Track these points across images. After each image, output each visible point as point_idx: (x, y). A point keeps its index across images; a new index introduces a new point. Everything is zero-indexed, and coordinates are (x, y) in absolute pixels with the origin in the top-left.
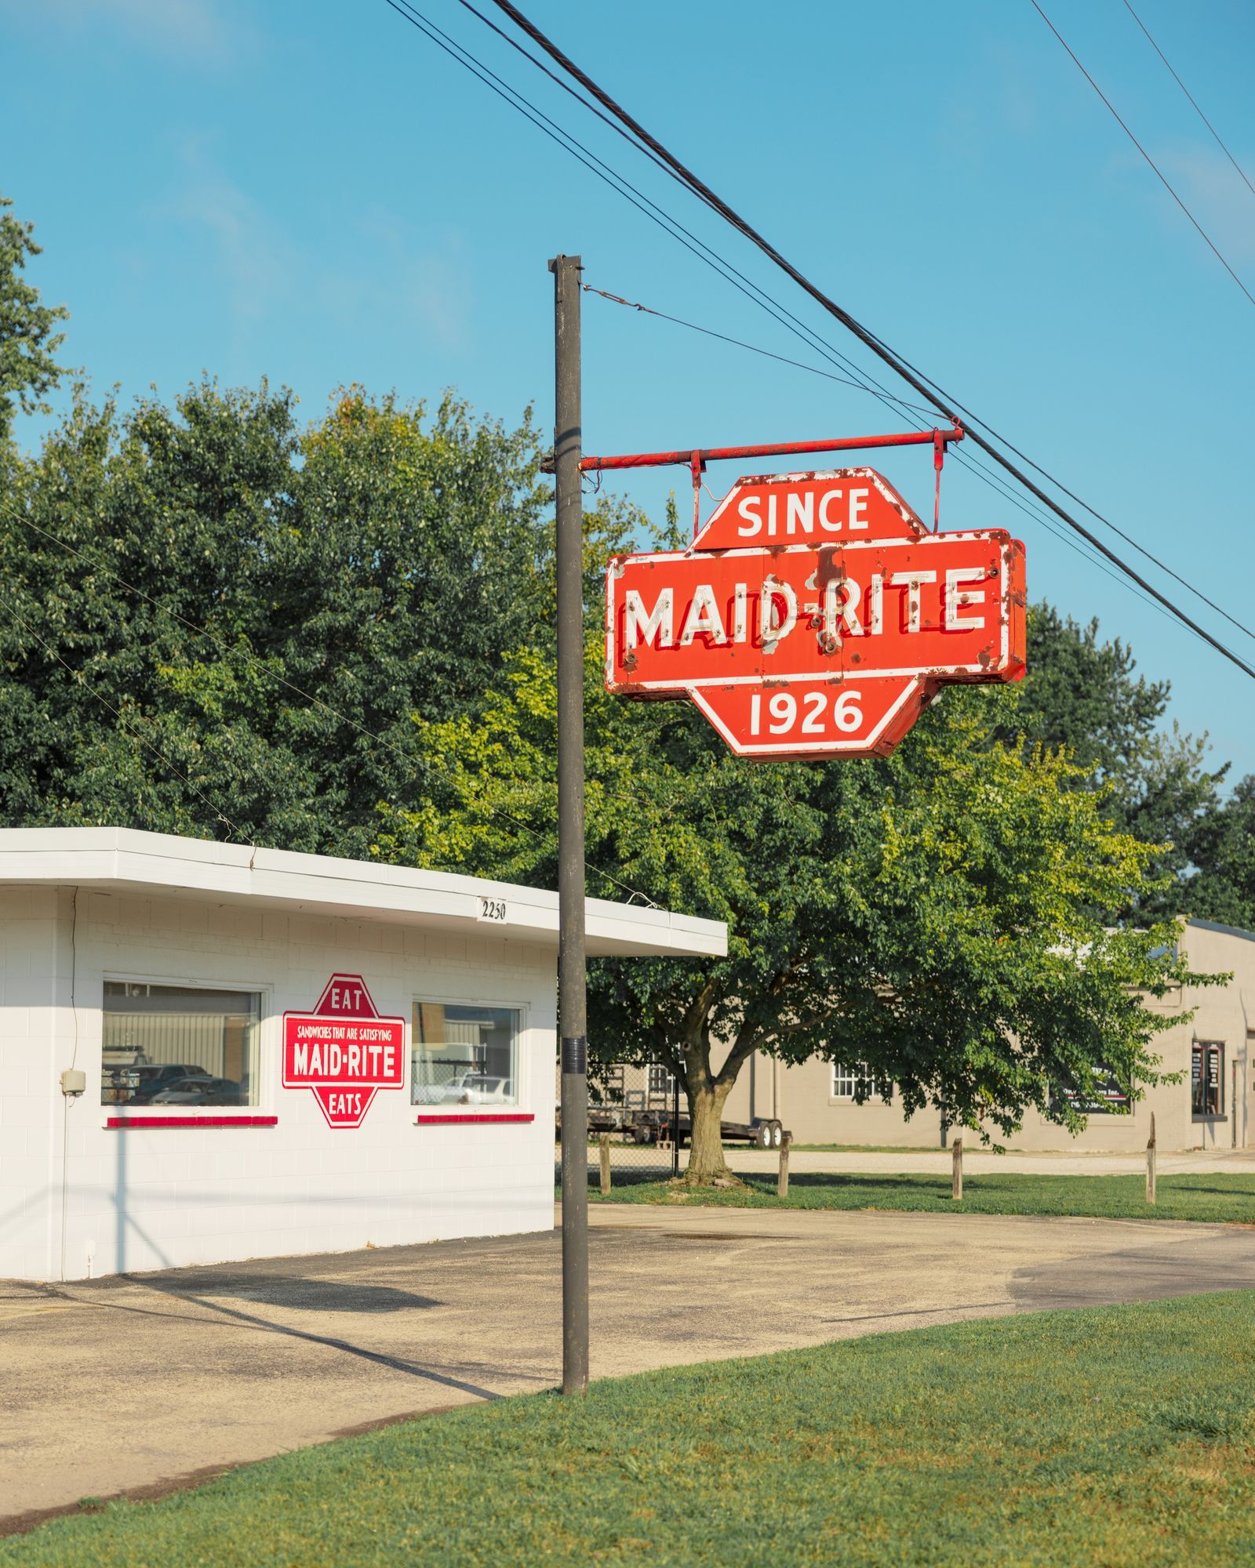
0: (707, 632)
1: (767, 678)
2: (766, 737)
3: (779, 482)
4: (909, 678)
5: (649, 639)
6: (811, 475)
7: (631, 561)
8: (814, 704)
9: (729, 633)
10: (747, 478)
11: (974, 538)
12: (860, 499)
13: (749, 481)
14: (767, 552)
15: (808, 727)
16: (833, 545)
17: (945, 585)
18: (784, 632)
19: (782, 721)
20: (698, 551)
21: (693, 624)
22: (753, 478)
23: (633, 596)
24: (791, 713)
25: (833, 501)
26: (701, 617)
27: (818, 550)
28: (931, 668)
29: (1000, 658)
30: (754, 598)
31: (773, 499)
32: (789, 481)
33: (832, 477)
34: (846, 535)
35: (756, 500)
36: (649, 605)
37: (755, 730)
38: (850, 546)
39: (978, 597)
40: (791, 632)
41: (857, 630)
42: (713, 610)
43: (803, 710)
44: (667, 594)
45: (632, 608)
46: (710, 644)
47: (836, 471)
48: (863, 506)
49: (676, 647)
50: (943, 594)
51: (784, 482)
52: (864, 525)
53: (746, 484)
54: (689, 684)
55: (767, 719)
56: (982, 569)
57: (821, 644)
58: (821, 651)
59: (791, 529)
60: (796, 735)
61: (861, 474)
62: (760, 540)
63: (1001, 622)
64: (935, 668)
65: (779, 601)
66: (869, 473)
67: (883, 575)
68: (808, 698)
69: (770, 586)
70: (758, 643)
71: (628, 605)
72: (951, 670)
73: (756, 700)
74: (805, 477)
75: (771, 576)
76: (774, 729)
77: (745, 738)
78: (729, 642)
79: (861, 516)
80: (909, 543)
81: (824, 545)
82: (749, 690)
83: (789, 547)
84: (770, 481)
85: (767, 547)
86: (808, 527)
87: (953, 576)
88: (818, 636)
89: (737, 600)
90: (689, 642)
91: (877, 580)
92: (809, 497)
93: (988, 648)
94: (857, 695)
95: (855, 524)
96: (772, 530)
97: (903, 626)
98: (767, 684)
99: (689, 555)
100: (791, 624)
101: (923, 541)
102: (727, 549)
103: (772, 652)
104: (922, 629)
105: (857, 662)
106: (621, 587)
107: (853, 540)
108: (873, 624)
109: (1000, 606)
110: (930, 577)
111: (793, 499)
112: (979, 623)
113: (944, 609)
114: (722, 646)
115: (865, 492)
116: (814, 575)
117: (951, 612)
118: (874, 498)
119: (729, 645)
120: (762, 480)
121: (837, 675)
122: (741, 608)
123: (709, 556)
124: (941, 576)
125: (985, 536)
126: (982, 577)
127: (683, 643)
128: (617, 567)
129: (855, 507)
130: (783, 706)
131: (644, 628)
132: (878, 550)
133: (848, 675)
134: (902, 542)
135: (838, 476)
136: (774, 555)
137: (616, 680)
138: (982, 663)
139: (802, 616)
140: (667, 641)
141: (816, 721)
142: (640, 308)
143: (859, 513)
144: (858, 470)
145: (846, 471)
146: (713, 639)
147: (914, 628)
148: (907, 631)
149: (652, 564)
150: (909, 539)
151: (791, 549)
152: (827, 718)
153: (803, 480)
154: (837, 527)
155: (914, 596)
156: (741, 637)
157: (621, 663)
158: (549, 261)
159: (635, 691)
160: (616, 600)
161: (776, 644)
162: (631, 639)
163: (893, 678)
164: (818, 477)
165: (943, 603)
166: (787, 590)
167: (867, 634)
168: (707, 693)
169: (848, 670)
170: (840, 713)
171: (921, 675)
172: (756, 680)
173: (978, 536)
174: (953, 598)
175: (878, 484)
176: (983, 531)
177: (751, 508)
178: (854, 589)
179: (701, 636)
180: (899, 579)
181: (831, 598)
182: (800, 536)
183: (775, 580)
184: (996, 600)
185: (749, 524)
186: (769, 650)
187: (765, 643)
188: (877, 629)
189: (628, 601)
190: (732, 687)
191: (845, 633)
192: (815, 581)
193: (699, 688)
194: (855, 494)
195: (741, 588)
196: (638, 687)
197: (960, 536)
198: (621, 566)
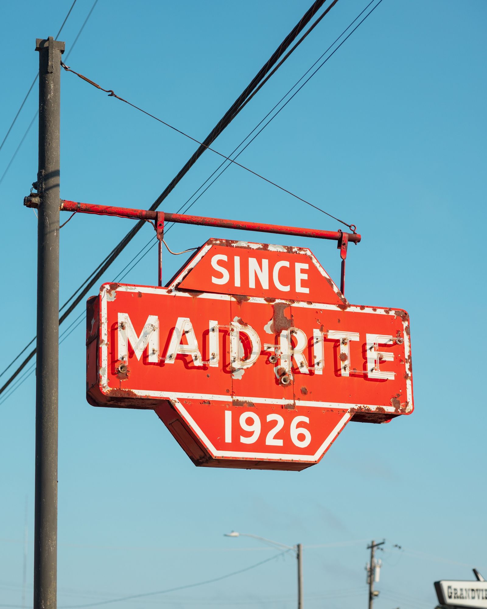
0: (187, 355)
1: (236, 398)
2: (236, 446)
3: (241, 247)
4: (344, 411)
5: (139, 354)
6: (266, 246)
7: (121, 289)
8: (274, 423)
9: (205, 358)
10: (216, 240)
11: (385, 313)
12: (303, 271)
13: (218, 242)
14: (233, 299)
15: (270, 441)
16: (284, 301)
17: (365, 344)
18: (249, 363)
19: (250, 434)
20: (178, 289)
21: (174, 348)
22: (221, 240)
23: (123, 317)
24: (257, 427)
25: (283, 269)
26: (181, 343)
27: (273, 303)
28: (359, 405)
29: (407, 403)
30: (225, 334)
31: (237, 259)
32: (248, 248)
33: (281, 251)
34: (293, 296)
35: (224, 258)
36: (138, 327)
37: (228, 439)
38: (295, 305)
39: (389, 357)
40: (254, 364)
41: (305, 370)
42: (192, 338)
43: (267, 427)
44: (153, 320)
45: (123, 327)
46: (190, 365)
47: (285, 247)
48: (305, 277)
49: (161, 363)
50: (364, 351)
51: (245, 248)
52: (306, 291)
53: (216, 244)
54: (173, 396)
55: (237, 431)
56: (391, 337)
57: (278, 377)
58: (278, 382)
59: (252, 285)
60: (260, 446)
61: (302, 252)
62: (228, 289)
63: (406, 376)
64: (362, 405)
65: (245, 339)
66: (309, 253)
67: (321, 330)
68: (270, 417)
69: (236, 327)
70: (228, 369)
71: (119, 325)
72: (373, 408)
73: (228, 415)
74: (261, 247)
75: (236, 318)
76: (244, 440)
77: (220, 445)
78: (204, 365)
79: (304, 283)
80: (339, 309)
81: (277, 301)
82: (223, 406)
83: (251, 298)
84: (235, 245)
85: (233, 295)
86: (265, 285)
87: (372, 339)
88: (275, 370)
89: (211, 333)
90: (172, 362)
91: (317, 333)
92: (265, 262)
93: (398, 395)
94: (306, 420)
95: (299, 289)
96: (238, 283)
97: (337, 371)
98: (236, 403)
99: (170, 291)
100: (254, 357)
101: (349, 310)
102: (202, 292)
103: (240, 378)
104: (351, 375)
105: (305, 394)
106: (113, 309)
107: (299, 301)
108: (316, 366)
109: (404, 365)
110: (355, 337)
111: (253, 262)
112: (390, 376)
113: (366, 362)
114: (198, 368)
115: (306, 266)
116: (271, 322)
117: (370, 365)
118: (312, 271)
119: (205, 368)
120: (229, 243)
121: (291, 402)
122: (214, 339)
123: (187, 295)
124: (363, 338)
125: (392, 313)
126: (391, 343)
127: (167, 361)
128: (109, 292)
129: (300, 277)
130: (250, 422)
131: (133, 346)
132: (317, 311)
133: (299, 403)
134: (334, 308)
135: (286, 251)
136: (239, 302)
137: (109, 384)
138: (395, 406)
139: (263, 353)
140: (153, 359)
141: (276, 437)
142: (112, 94)
143: (302, 281)
144: (300, 249)
145: (291, 248)
146: (192, 361)
147: (345, 373)
148: (340, 375)
149: (140, 294)
150: (339, 306)
151: (252, 300)
152: (284, 434)
153: (259, 249)
154: (287, 289)
155: (344, 349)
156: (214, 363)
157: (113, 371)
158: (37, 40)
159: (126, 396)
160: (109, 319)
161: (243, 372)
162: (122, 352)
163: (332, 410)
164: (271, 248)
165: (365, 358)
166: (250, 332)
167: (311, 373)
168: (186, 403)
169: (299, 399)
170: (294, 432)
171: (352, 410)
172: (228, 398)
173: (387, 312)
174: (372, 355)
175: (314, 261)
176: (390, 309)
177: (220, 263)
178: (301, 338)
179: (181, 357)
180: (333, 335)
181: (284, 342)
182: (258, 291)
183: (241, 322)
184: (401, 361)
185: (220, 275)
186: (238, 376)
187: (233, 370)
188: (318, 371)
189: (120, 321)
190: (209, 402)
191: (295, 370)
192: (271, 327)
193: (181, 400)
194: (299, 266)
195: (213, 324)
196: (129, 393)
197: (375, 310)
198: (113, 292)
